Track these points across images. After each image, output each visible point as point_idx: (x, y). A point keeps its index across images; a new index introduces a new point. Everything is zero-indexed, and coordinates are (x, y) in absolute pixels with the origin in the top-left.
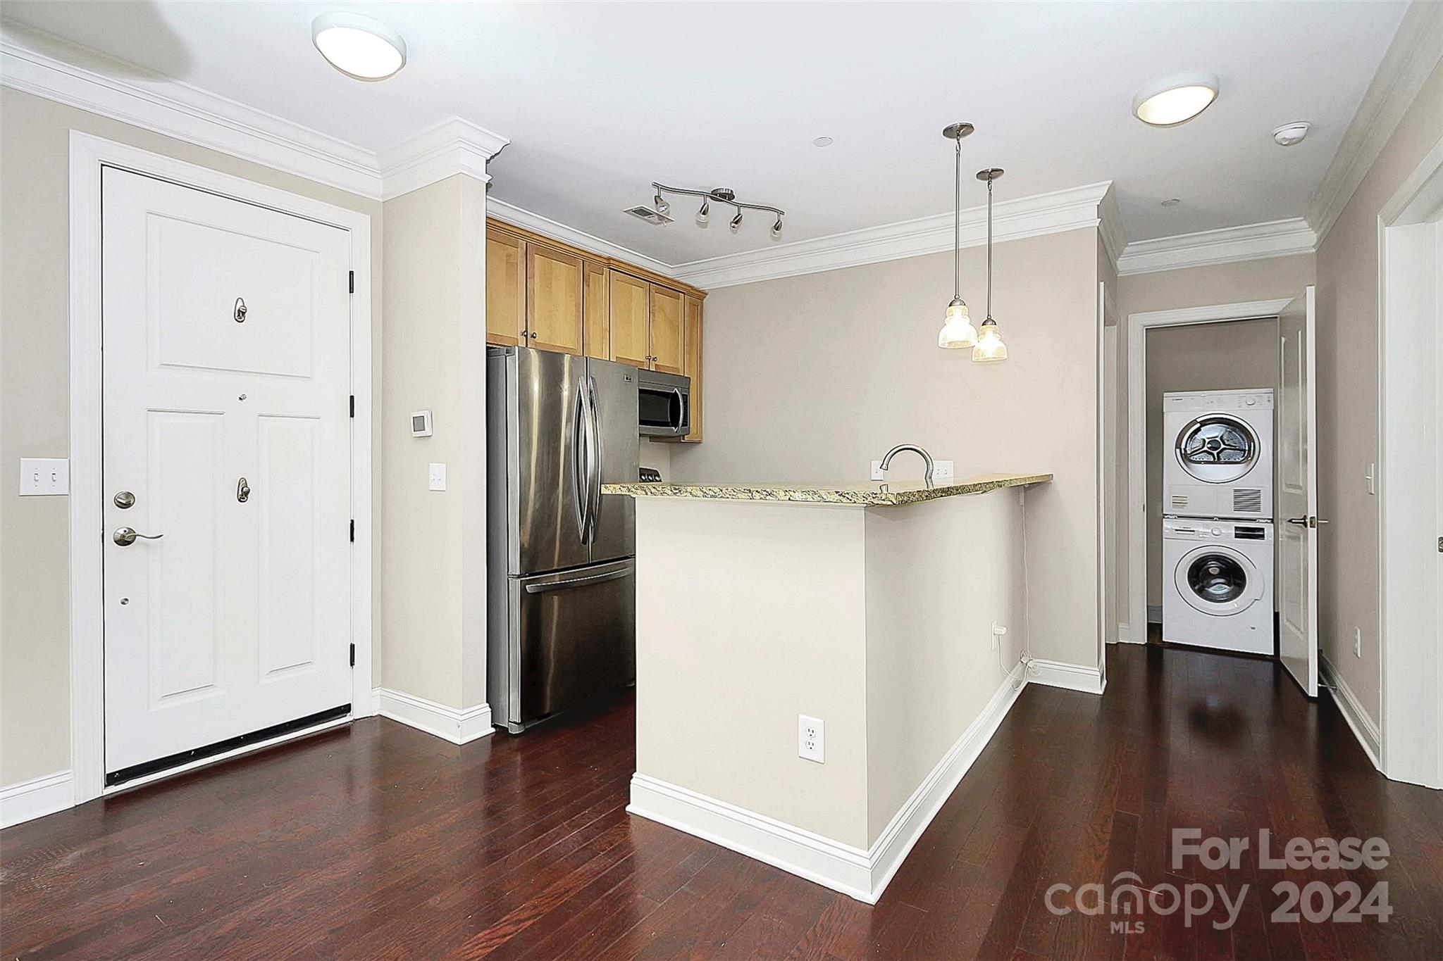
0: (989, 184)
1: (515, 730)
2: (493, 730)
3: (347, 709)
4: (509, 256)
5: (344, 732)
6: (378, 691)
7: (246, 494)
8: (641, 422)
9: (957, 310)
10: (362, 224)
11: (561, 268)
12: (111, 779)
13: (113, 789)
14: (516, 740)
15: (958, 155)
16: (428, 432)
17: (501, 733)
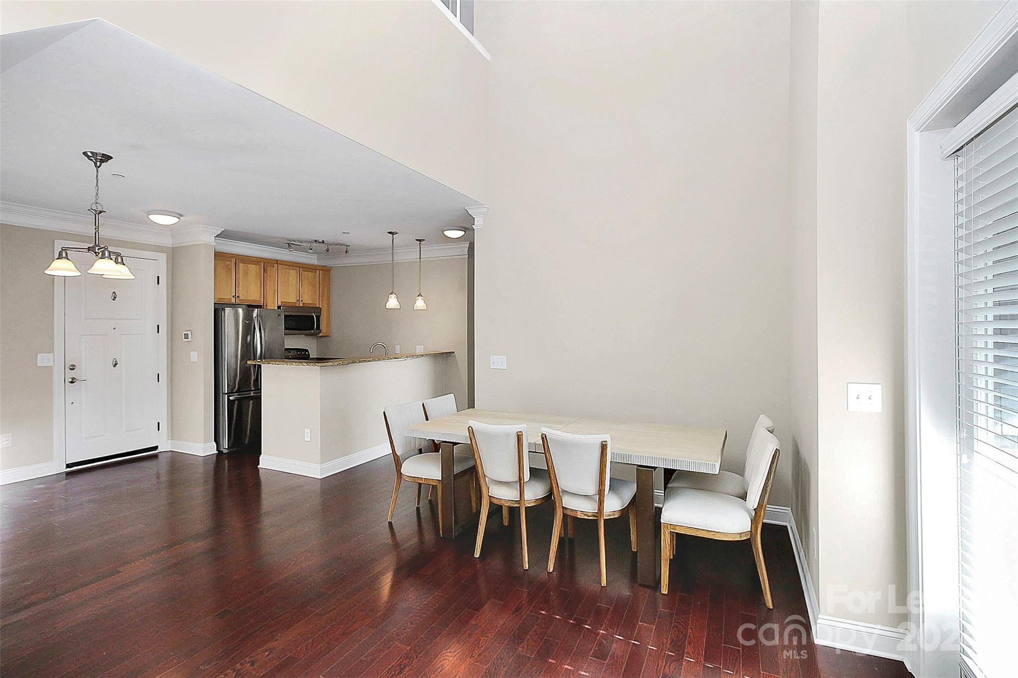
0: (420, 243)
1: (225, 451)
2: (217, 452)
3: (156, 448)
4: (227, 266)
5: (155, 456)
6: (170, 441)
7: (116, 364)
8: (286, 329)
9: (393, 296)
10: (163, 258)
11: (253, 268)
12: (68, 466)
13: (69, 469)
14: (226, 455)
15: (393, 241)
16: (190, 339)
17: (220, 452)
